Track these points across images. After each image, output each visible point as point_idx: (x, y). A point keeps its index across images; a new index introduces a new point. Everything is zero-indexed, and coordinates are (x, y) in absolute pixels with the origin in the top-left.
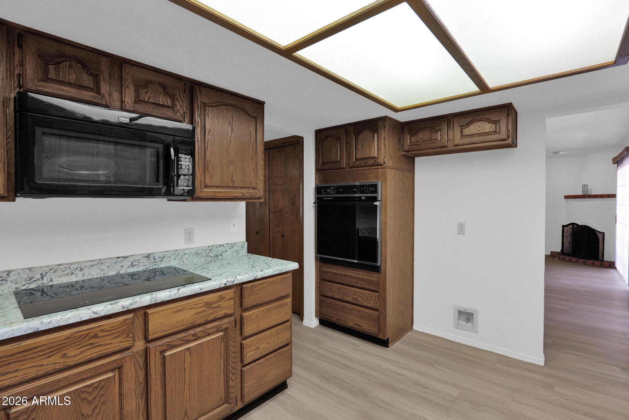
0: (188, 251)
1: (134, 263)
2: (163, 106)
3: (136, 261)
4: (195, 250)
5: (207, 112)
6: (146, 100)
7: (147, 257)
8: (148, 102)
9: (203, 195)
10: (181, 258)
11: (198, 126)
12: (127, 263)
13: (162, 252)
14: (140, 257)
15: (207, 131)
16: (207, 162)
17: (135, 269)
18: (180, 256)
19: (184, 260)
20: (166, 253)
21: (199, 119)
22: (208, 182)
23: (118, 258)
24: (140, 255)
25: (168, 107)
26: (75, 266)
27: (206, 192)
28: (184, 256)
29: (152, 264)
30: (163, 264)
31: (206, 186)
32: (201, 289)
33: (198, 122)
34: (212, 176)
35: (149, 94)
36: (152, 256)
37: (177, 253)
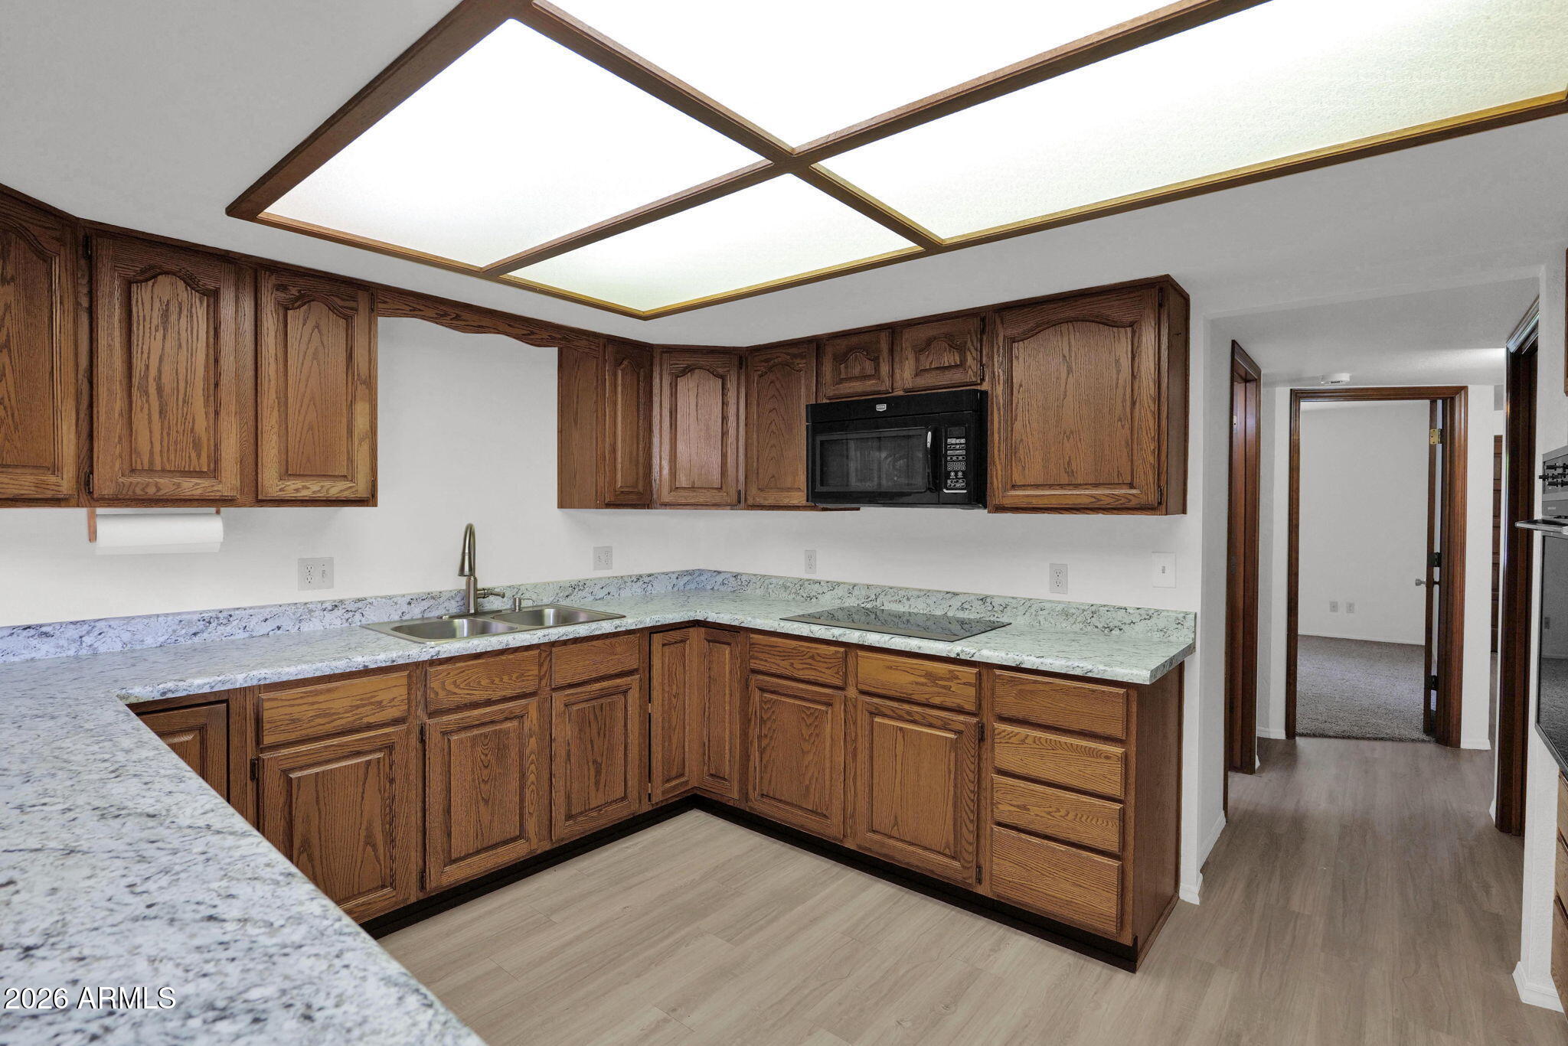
0: (1047, 605)
1: (965, 606)
2: (950, 367)
3: (967, 603)
4: (1059, 608)
5: (1015, 351)
6: (928, 367)
7: (982, 600)
8: (931, 369)
9: (1007, 502)
10: (1036, 615)
11: (999, 383)
12: (956, 602)
13: (1005, 597)
14: (972, 597)
15: (1016, 386)
16: (1015, 442)
17: (966, 614)
18: (1032, 610)
19: (1041, 619)
20: (1011, 600)
21: (1000, 370)
22: (1018, 479)
23: (947, 593)
24: (974, 594)
25: (956, 366)
26: (902, 593)
27: (1012, 496)
28: (1041, 612)
29: (989, 614)
30: (1006, 617)
31: (1014, 487)
32: (920, 648)
33: (999, 376)
34: (1024, 468)
35: (930, 359)
36: (988, 600)
37: (1028, 604)
